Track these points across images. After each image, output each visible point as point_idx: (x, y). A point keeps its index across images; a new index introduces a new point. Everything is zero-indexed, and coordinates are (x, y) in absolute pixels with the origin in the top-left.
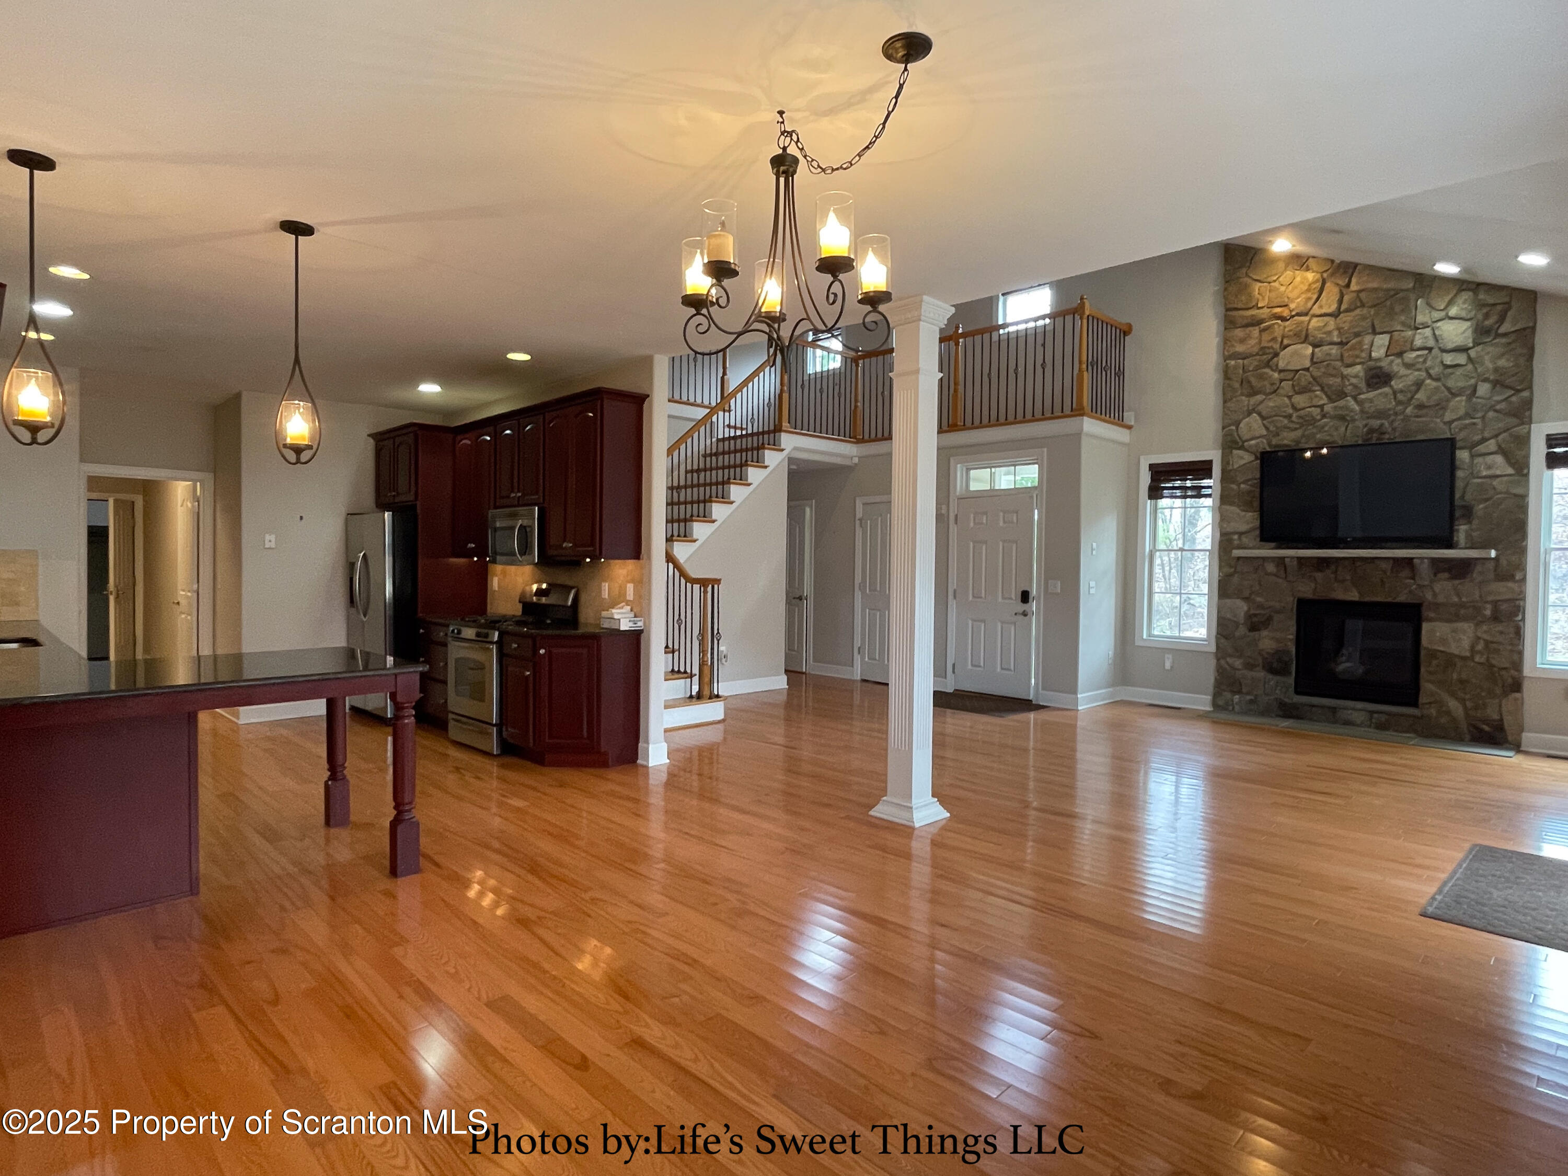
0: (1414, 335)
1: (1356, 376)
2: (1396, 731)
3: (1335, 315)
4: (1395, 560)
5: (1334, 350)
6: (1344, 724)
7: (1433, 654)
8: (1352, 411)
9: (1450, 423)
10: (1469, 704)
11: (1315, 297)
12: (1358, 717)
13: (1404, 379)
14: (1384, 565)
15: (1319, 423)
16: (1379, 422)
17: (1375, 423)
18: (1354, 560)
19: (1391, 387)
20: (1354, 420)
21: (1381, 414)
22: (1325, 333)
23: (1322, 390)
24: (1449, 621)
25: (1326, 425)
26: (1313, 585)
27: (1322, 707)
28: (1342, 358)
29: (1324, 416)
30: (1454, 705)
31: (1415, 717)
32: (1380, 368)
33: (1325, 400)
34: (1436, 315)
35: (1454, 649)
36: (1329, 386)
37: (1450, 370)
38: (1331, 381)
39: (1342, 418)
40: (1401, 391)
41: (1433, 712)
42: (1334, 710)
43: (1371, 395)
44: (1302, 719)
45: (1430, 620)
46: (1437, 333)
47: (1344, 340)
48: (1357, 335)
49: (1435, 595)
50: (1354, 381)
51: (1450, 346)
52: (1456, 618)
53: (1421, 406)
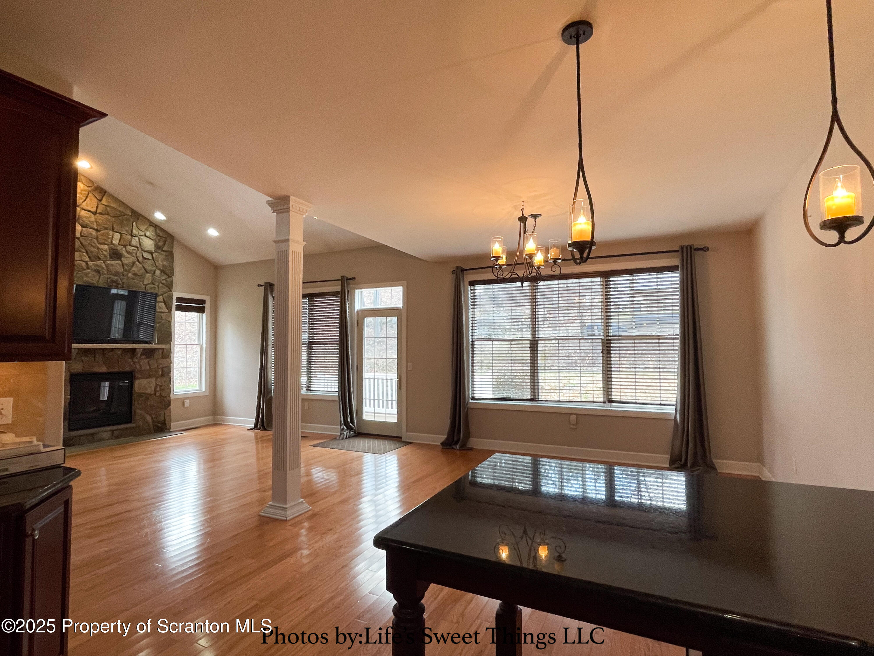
0: (131, 239)
1: (106, 251)
2: (124, 437)
3: (95, 213)
4: (124, 349)
5: (94, 233)
6: (99, 441)
7: (140, 395)
8: (103, 268)
9: (146, 285)
10: (153, 416)
11: (84, 198)
12: (106, 435)
13: (128, 260)
14: (119, 353)
15: (84, 272)
16: (116, 278)
17: (115, 278)
18: (103, 349)
19: (122, 261)
20: (103, 274)
21: (117, 274)
22: (89, 221)
23: (87, 252)
24: (146, 378)
25: (89, 273)
26: (82, 364)
27: (86, 435)
28: (97, 238)
29: (88, 268)
30: (149, 418)
31: (133, 427)
32: (117, 250)
33: (87, 259)
34: (141, 233)
35: (148, 391)
36: (91, 252)
37: (146, 260)
38: (93, 249)
39: (98, 272)
40: (127, 265)
41: (141, 423)
42: (92, 435)
43: (113, 262)
44: (73, 445)
45: (140, 378)
46: (141, 241)
47: (99, 229)
48: (106, 229)
49: (141, 366)
50: (105, 253)
51: (146, 249)
52: (149, 376)
53: (135, 274)
